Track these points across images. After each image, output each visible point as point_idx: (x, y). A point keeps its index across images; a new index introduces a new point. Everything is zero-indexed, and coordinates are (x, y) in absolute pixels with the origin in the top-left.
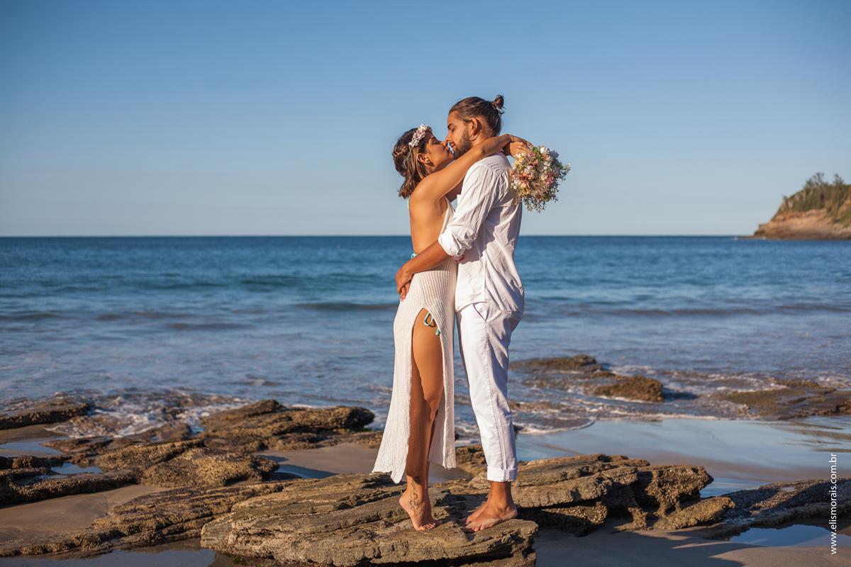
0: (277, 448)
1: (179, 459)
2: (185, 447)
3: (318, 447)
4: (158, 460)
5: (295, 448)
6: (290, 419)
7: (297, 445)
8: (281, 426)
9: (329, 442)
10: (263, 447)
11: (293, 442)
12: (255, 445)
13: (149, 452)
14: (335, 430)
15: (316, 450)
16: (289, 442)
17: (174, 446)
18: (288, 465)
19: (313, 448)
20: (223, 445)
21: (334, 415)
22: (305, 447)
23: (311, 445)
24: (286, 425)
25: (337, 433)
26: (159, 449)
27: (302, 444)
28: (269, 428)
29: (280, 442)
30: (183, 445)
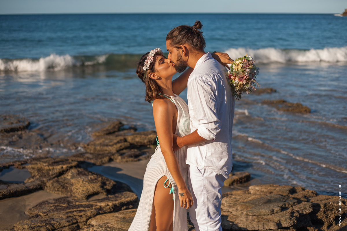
0: (118, 161)
1: (64, 177)
2: (68, 168)
3: (139, 160)
4: (54, 176)
5: (127, 161)
6: (125, 140)
7: (128, 160)
8: (121, 146)
9: (145, 157)
10: (111, 160)
11: (126, 158)
12: (106, 159)
13: (50, 170)
14: (148, 146)
15: (138, 163)
16: (124, 158)
17: (62, 168)
18: (123, 174)
19: (136, 161)
20: (91, 159)
21: (148, 139)
22: (132, 161)
23: (136, 159)
24: (123, 145)
25: (150, 148)
26: (55, 169)
27: (131, 159)
28: (114, 148)
29: (120, 157)
30: (67, 167)
